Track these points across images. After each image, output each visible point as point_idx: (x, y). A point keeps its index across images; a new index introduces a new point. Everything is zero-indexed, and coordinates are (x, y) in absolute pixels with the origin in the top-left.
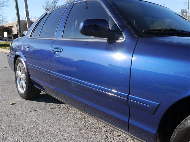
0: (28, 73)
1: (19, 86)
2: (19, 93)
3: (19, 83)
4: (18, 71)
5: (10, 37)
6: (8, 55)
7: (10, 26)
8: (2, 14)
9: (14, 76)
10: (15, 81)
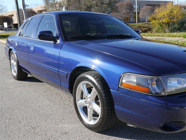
0: (18, 61)
1: (13, 71)
2: (13, 76)
3: (13, 68)
4: (12, 60)
5: (11, 27)
6: (5, 48)
7: (10, 14)
8: (2, 3)
9: (9, 64)
10: (10, 68)
